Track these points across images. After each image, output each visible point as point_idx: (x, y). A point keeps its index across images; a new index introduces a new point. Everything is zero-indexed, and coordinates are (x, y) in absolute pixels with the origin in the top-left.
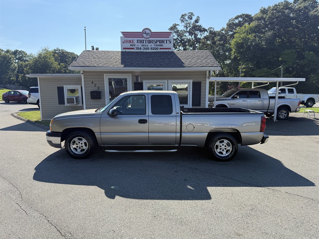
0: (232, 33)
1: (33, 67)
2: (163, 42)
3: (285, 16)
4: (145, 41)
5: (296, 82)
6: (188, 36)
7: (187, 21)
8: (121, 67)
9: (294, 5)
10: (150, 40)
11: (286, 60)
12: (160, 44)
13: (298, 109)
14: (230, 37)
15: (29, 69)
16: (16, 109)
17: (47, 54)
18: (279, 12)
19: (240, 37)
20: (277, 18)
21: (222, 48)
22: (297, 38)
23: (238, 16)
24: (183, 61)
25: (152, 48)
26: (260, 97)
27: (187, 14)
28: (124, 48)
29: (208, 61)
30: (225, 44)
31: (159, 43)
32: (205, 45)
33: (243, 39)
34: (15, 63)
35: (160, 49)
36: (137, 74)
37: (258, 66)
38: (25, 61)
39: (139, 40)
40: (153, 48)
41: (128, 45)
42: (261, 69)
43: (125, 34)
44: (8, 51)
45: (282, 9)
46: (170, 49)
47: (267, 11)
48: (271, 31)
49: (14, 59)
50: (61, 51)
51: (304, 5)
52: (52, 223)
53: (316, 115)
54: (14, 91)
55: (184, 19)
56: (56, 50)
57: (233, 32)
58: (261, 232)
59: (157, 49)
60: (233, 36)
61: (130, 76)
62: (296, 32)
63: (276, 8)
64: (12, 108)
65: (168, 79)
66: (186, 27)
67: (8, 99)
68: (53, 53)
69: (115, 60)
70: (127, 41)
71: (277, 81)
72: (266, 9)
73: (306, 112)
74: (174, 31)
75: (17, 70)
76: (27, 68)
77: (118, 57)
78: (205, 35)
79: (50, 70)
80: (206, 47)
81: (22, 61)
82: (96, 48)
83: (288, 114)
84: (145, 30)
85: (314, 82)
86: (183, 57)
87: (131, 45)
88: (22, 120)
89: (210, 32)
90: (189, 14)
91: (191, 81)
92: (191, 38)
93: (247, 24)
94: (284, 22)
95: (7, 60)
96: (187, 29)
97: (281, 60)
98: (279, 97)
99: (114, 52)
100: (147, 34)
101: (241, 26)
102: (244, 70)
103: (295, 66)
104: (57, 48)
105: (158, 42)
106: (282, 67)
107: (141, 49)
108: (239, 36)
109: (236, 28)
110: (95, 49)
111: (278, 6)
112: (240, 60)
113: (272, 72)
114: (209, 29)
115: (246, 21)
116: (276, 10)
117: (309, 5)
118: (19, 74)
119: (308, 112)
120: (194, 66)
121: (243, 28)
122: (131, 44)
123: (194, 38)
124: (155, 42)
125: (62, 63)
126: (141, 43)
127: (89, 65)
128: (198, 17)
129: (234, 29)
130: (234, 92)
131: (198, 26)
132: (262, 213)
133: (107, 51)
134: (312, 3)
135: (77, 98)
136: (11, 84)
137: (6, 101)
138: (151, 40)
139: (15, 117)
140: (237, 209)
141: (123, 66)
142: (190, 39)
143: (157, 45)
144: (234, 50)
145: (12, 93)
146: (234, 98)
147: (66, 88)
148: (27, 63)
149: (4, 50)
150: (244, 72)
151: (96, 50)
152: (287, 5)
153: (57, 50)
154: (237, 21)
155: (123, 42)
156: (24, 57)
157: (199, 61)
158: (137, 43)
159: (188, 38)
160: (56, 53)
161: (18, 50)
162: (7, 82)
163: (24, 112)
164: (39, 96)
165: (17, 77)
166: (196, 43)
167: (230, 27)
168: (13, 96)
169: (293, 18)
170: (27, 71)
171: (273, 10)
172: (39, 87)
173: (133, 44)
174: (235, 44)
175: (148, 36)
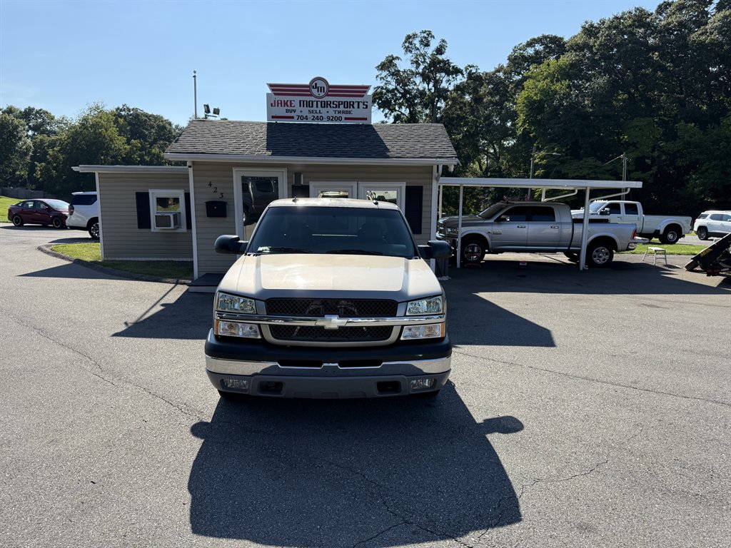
0: (519, 77)
1: (68, 148)
2: (351, 105)
3: (637, 42)
4: (315, 103)
5: (625, 190)
6: (419, 84)
7: (418, 49)
8: (265, 155)
9: (656, 18)
10: (324, 102)
11: (636, 142)
12: (347, 109)
13: (631, 244)
14: (514, 87)
15: (59, 151)
16: (42, 239)
17: (101, 118)
18: (623, 33)
19: (536, 87)
20: (619, 46)
21: (497, 112)
23: (534, 39)
25: (329, 118)
27: (419, 34)
28: (273, 117)
29: (436, 147)
30: (504, 102)
31: (344, 107)
32: (458, 104)
33: (543, 91)
34: (27, 139)
35: (346, 119)
36: (298, 169)
37: (575, 152)
38: (50, 133)
39: (303, 101)
40: (331, 118)
41: (281, 111)
42: (581, 159)
43: (277, 89)
44: (10, 111)
45: (630, 26)
46: (366, 119)
47: (598, 29)
48: (605, 75)
49: (24, 129)
50: (132, 112)
51: (678, 19)
54: (34, 201)
55: (411, 44)
56: (121, 110)
57: (523, 76)
59: (339, 119)
60: (521, 85)
61: (284, 173)
62: (660, 79)
63: (616, 24)
65: (358, 179)
66: (417, 62)
67: (20, 219)
68: (115, 115)
70: (280, 102)
72: (596, 25)
74: (389, 71)
75: (31, 153)
76: (55, 149)
77: (261, 135)
78: (458, 82)
79: (107, 155)
81: (43, 133)
82: (214, 109)
84: (315, 82)
85: (695, 189)
87: (287, 111)
89: (470, 74)
90: (423, 35)
91: (404, 185)
92: (427, 88)
93: (552, 58)
94: (633, 57)
95: (10, 131)
96: (417, 68)
97: (626, 141)
99: (253, 123)
100: (320, 89)
101: (540, 63)
102: (544, 162)
103: (656, 154)
104: (124, 106)
105: (342, 106)
106: (626, 156)
107: (307, 119)
108: (535, 84)
109: (528, 66)
110: (212, 111)
111: (622, 21)
112: (535, 138)
113: (604, 168)
114: (466, 69)
115: (551, 52)
116: (616, 28)
117: (690, 20)
118: (36, 163)
121: (543, 67)
122: (286, 108)
123: (433, 88)
124: (336, 105)
125: (135, 139)
126: (307, 106)
127: (203, 151)
128: (443, 41)
129: (525, 69)
130: (501, 209)
131: (443, 61)
133: (240, 122)
134: (698, 16)
135: (175, 216)
136: (17, 187)
137: (16, 222)
138: (327, 102)
139: (48, 253)
141: (270, 153)
142: (424, 90)
143: (339, 112)
144: (522, 117)
145: (31, 205)
146: (499, 221)
147: (154, 194)
148: (53, 137)
150: (544, 167)
151: (214, 113)
152: (640, 18)
153: (124, 110)
154: (531, 51)
155: (272, 104)
156: (48, 124)
158: (300, 106)
159: (421, 88)
160: (121, 116)
161: (34, 109)
162: (8, 180)
163: (62, 244)
164: (95, 210)
165: (32, 169)
166: (437, 99)
167: (515, 64)
168: (31, 211)
169: (654, 48)
170: (55, 155)
171: (610, 29)
172: (97, 193)
173: (291, 108)
174: (524, 103)
175: (322, 94)
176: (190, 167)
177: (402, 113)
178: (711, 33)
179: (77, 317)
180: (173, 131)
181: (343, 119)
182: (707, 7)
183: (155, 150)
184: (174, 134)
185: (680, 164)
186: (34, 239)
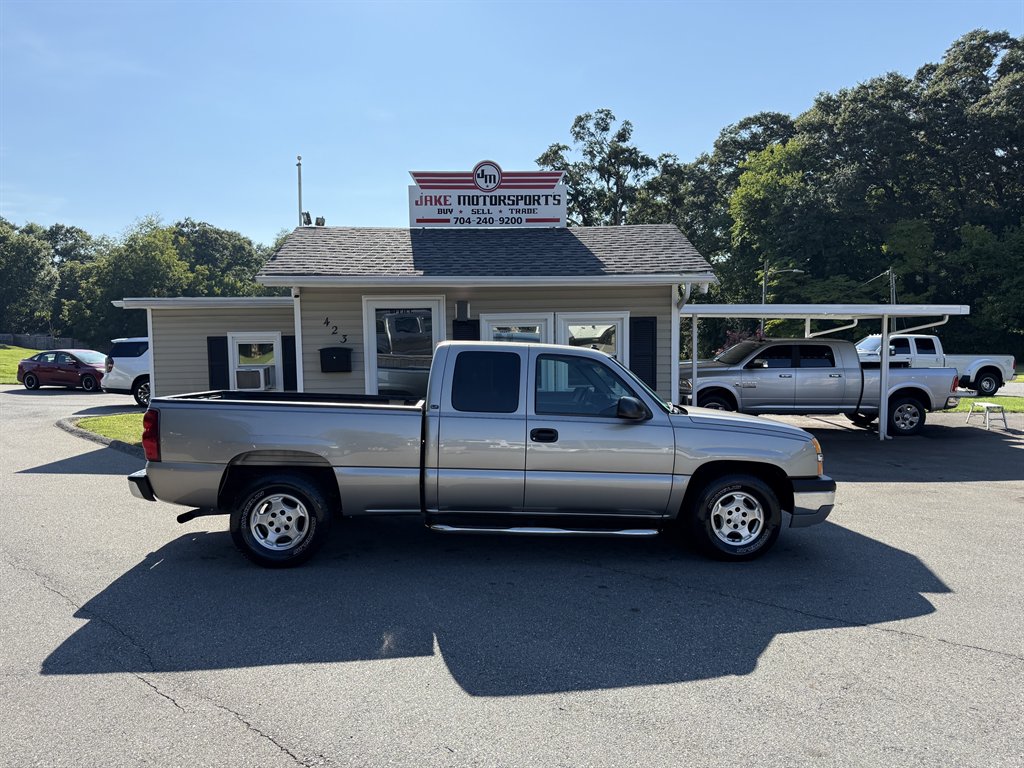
0: (731, 170)
1: (108, 278)
2: (535, 200)
3: (893, 118)
4: (481, 200)
5: (940, 318)
6: (596, 182)
7: (593, 135)
8: (415, 275)
9: (917, 87)
10: (496, 197)
11: (902, 253)
12: (527, 207)
13: (952, 400)
14: (726, 182)
15: (94, 284)
16: (64, 408)
17: (155, 237)
18: (873, 106)
19: (757, 181)
20: (869, 124)
21: (703, 217)
22: (933, 183)
23: (750, 119)
24: (601, 256)
25: (502, 220)
26: (833, 365)
27: (594, 115)
28: (419, 221)
29: (676, 257)
30: (711, 204)
31: (526, 204)
32: (650, 207)
33: (766, 187)
34: (52, 268)
35: (528, 220)
36: (463, 296)
37: (818, 269)
38: (84, 259)
39: (464, 197)
40: (506, 220)
41: (431, 211)
42: (828, 278)
43: (424, 179)
44: (30, 230)
45: (883, 97)
46: (558, 220)
47: (838, 103)
48: (853, 163)
49: (48, 254)
50: (197, 228)
51: (948, 86)
52: (260, 729)
53: (1010, 418)
54: (56, 353)
55: (584, 129)
56: (183, 226)
57: (737, 167)
58: (881, 747)
59: (518, 221)
60: (734, 180)
61: (441, 302)
62: (930, 166)
63: (862, 95)
64: (52, 405)
65: (556, 309)
66: (591, 153)
67: (34, 379)
68: (174, 233)
69: (396, 255)
70: (428, 198)
71: (881, 313)
72: (834, 97)
73: (978, 411)
74: (553, 166)
75: (56, 287)
76: (90, 280)
77: (403, 247)
78: (649, 178)
79: (162, 286)
80: (653, 213)
81: (74, 258)
82: (317, 218)
83: (923, 418)
84: (483, 168)
85: (993, 317)
86: (598, 246)
87: (440, 211)
88: (94, 439)
89: (666, 167)
90: (599, 115)
91: (626, 316)
92: (606, 186)
93: (776, 144)
94: (890, 138)
95: (28, 257)
96: (592, 160)
97: (888, 252)
98: (891, 363)
99: (389, 230)
100: (489, 178)
101: (760, 150)
102: (775, 283)
103: (932, 268)
104: (187, 220)
105: (521, 203)
106: (893, 272)
107: (470, 222)
108: (755, 178)
109: (744, 154)
110: (314, 221)
111: (870, 91)
112: (759, 251)
113: (863, 290)
114: (660, 159)
115: (773, 135)
116: (863, 100)
117: (964, 87)
118: (63, 300)
119: (983, 411)
120: (635, 270)
121: (765, 154)
122: (439, 206)
123: (615, 188)
124: (513, 201)
125: (201, 265)
126: (469, 204)
127: (318, 271)
128: (627, 123)
129: (738, 158)
130: (750, 350)
131: (628, 150)
132: (877, 697)
133: (369, 230)
134: (973, 82)
135: (267, 371)
136: (36, 333)
137: (28, 384)
138: (500, 197)
139: (71, 431)
140: (801, 687)
141: (422, 273)
142: (602, 190)
143: (518, 211)
144: (739, 222)
145: (51, 358)
146: (751, 367)
147: (235, 339)
148: (89, 265)
149: (17, 225)
150: (776, 289)
151: (317, 224)
152: (895, 87)
153: (187, 226)
154: (745, 135)
155: (417, 202)
156: (82, 246)
157: (649, 255)
158: (459, 204)
159: (598, 187)
160: (182, 234)
161: (63, 227)
162: (22, 324)
163: (94, 417)
164: (144, 364)
165: (57, 308)
166: (620, 201)
167: (724, 152)
168: (51, 368)
169: (918, 126)
170: (89, 289)
171: (856, 102)
172: (149, 339)
173: (446, 207)
174: (741, 204)
175: (492, 185)
176: (296, 296)
177: (572, 221)
178: (998, 104)
179: (111, 547)
180: (253, 252)
181: (524, 221)
182: (985, 70)
183: (229, 279)
184: (255, 256)
185: (969, 282)
186: (52, 408)
